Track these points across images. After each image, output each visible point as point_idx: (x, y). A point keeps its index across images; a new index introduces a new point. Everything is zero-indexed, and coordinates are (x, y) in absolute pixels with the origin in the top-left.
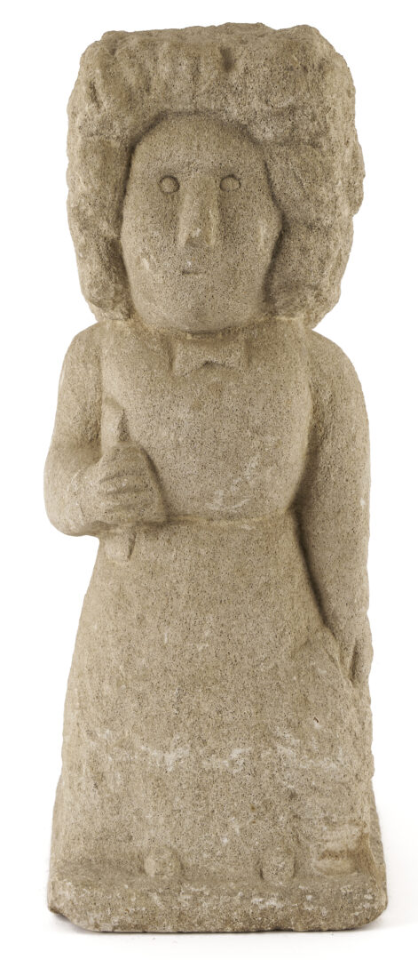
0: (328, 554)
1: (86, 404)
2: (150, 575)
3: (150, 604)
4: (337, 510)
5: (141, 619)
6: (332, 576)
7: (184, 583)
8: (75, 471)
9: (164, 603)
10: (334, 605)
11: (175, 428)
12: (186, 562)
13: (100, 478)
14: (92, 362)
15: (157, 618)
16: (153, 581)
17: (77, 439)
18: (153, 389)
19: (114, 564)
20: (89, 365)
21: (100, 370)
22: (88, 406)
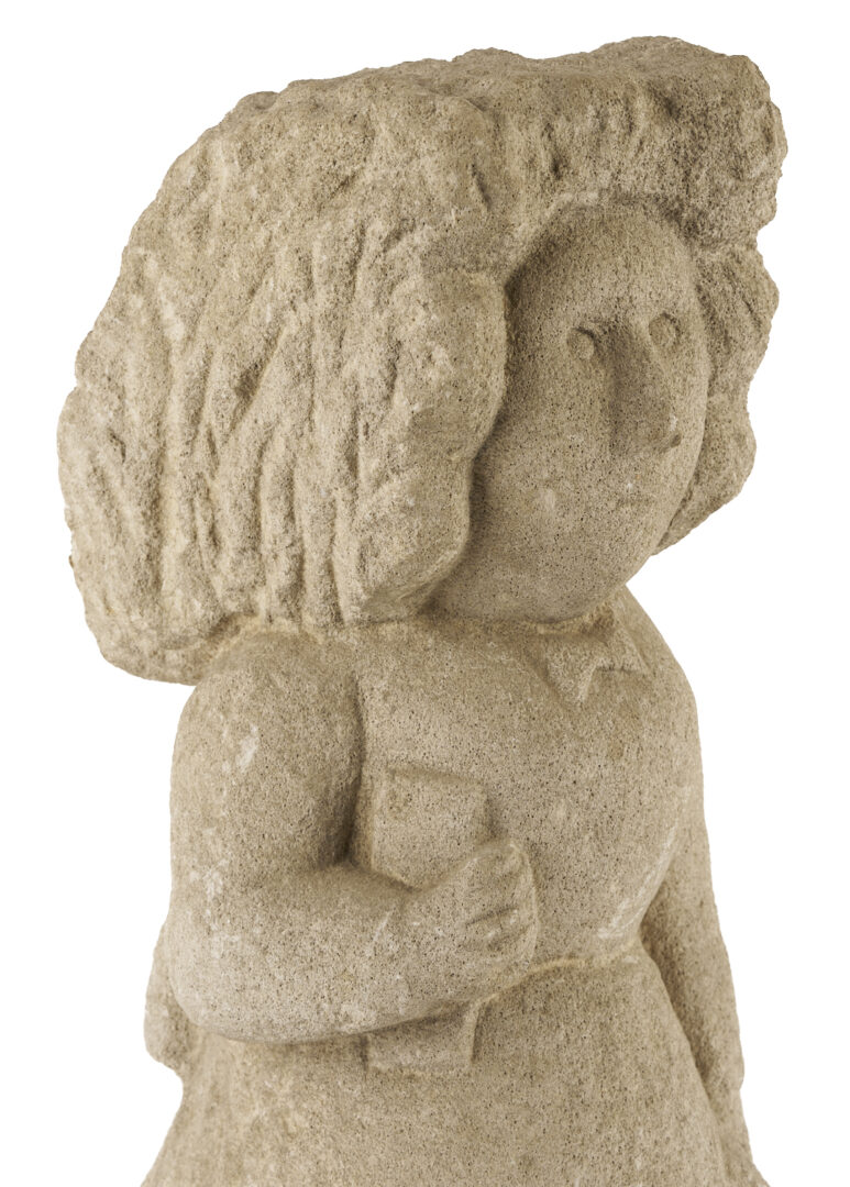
0: (706, 980)
1: (327, 790)
2: (527, 1081)
3: (540, 1134)
4: (698, 903)
5: (527, 1162)
6: (714, 1020)
7: (592, 1080)
8: (376, 917)
9: (565, 1124)
10: (723, 1068)
11: (586, 797)
12: (587, 1041)
13: (466, 916)
14: (342, 710)
15: (560, 1157)
16: (536, 1090)
17: (310, 859)
18: (542, 733)
19: (411, 1077)
20: (336, 716)
21: (360, 721)
22: (332, 793)
